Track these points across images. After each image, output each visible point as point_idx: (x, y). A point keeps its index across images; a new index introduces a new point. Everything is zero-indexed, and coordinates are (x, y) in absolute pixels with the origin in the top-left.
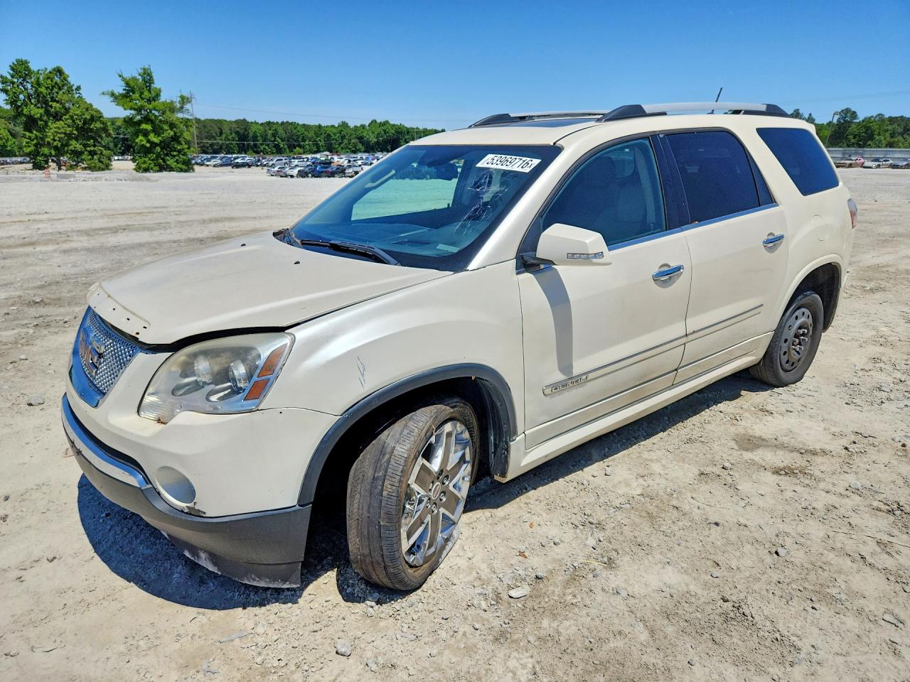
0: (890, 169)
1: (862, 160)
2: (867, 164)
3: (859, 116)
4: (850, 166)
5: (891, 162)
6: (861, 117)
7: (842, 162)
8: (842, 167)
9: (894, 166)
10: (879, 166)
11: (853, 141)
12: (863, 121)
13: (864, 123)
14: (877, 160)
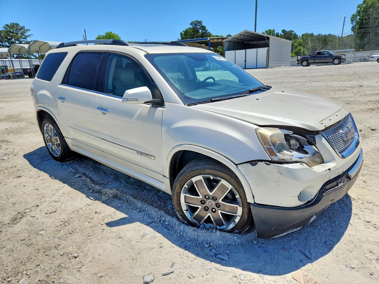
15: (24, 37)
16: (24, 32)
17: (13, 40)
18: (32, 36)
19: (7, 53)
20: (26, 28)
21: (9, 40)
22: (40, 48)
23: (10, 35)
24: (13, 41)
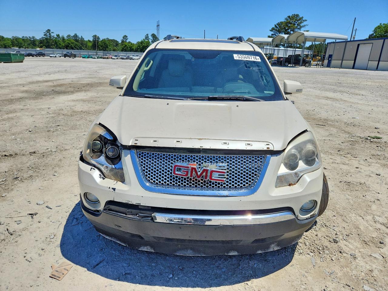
0: (121, 60)
1: (111, 56)
2: (113, 57)
3: (100, 38)
4: (108, 58)
5: (121, 57)
6: (101, 39)
7: (104, 56)
8: (105, 58)
9: (123, 59)
10: (117, 58)
11: (101, 48)
12: (103, 40)
13: (103, 41)
14: (116, 56)
15: (299, 27)
16: (301, 23)
17: (289, 30)
18: (306, 27)
19: (271, 42)
20: (304, 19)
21: (286, 30)
22: (297, 38)
23: (288, 26)
24: (289, 32)
